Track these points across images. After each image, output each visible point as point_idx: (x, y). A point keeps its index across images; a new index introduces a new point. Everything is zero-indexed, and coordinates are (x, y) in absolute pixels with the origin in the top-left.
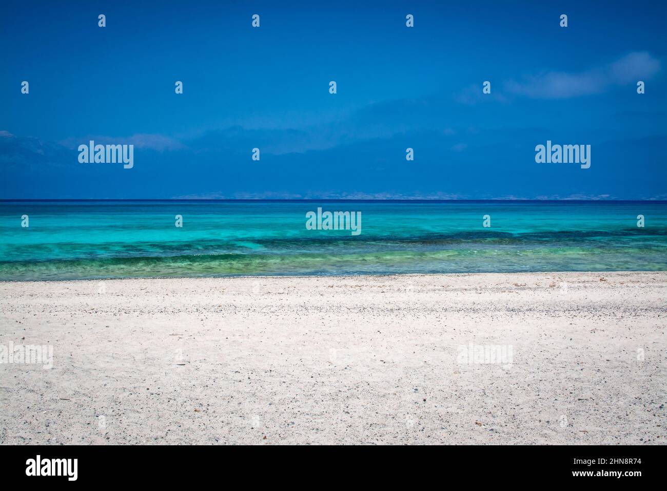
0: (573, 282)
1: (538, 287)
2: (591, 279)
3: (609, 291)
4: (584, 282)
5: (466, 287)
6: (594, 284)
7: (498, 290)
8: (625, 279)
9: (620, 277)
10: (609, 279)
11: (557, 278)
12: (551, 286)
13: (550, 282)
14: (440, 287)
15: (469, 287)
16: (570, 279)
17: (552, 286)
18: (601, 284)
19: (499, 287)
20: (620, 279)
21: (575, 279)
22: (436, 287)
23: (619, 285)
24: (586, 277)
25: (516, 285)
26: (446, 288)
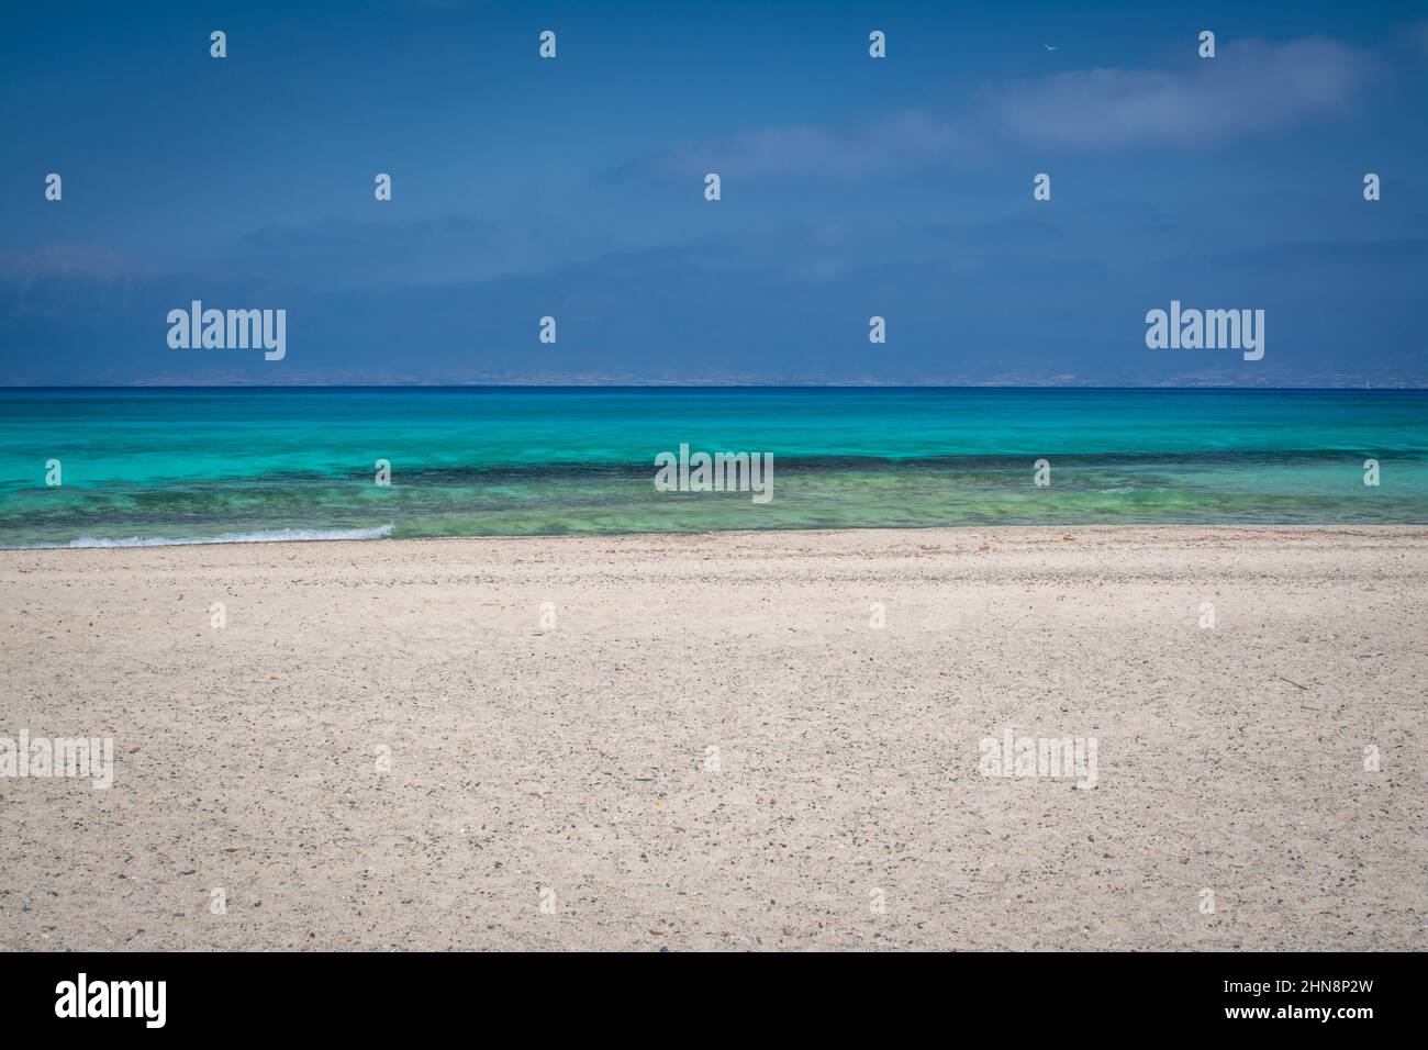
0: (1018, 543)
1: (960, 551)
2: (1048, 537)
3: (1079, 554)
4: (1037, 542)
5: (840, 551)
6: (1054, 545)
7: (897, 555)
8: (1107, 538)
9: (1098, 535)
10: (1080, 538)
11: (990, 537)
12: (982, 549)
13: (980, 541)
14: (796, 552)
15: (844, 551)
16: (1012, 539)
17: (985, 548)
18: (1066, 545)
19: (896, 550)
20: (1097, 537)
21: (1020, 538)
22: (790, 552)
23: (1096, 547)
24: (1040, 535)
25: (923, 547)
26: (805, 552)
